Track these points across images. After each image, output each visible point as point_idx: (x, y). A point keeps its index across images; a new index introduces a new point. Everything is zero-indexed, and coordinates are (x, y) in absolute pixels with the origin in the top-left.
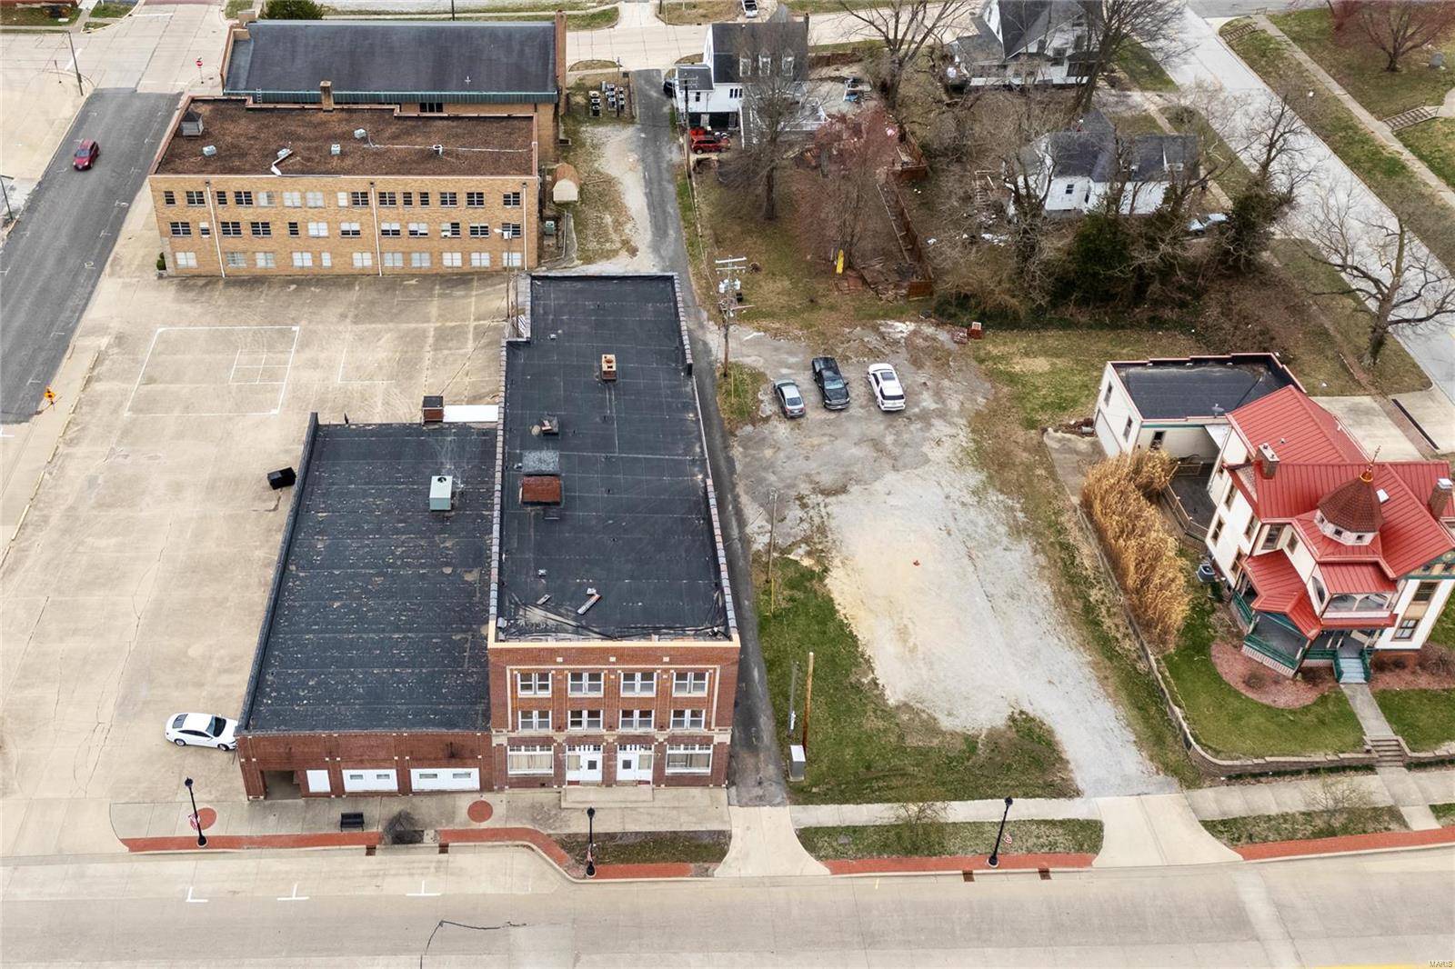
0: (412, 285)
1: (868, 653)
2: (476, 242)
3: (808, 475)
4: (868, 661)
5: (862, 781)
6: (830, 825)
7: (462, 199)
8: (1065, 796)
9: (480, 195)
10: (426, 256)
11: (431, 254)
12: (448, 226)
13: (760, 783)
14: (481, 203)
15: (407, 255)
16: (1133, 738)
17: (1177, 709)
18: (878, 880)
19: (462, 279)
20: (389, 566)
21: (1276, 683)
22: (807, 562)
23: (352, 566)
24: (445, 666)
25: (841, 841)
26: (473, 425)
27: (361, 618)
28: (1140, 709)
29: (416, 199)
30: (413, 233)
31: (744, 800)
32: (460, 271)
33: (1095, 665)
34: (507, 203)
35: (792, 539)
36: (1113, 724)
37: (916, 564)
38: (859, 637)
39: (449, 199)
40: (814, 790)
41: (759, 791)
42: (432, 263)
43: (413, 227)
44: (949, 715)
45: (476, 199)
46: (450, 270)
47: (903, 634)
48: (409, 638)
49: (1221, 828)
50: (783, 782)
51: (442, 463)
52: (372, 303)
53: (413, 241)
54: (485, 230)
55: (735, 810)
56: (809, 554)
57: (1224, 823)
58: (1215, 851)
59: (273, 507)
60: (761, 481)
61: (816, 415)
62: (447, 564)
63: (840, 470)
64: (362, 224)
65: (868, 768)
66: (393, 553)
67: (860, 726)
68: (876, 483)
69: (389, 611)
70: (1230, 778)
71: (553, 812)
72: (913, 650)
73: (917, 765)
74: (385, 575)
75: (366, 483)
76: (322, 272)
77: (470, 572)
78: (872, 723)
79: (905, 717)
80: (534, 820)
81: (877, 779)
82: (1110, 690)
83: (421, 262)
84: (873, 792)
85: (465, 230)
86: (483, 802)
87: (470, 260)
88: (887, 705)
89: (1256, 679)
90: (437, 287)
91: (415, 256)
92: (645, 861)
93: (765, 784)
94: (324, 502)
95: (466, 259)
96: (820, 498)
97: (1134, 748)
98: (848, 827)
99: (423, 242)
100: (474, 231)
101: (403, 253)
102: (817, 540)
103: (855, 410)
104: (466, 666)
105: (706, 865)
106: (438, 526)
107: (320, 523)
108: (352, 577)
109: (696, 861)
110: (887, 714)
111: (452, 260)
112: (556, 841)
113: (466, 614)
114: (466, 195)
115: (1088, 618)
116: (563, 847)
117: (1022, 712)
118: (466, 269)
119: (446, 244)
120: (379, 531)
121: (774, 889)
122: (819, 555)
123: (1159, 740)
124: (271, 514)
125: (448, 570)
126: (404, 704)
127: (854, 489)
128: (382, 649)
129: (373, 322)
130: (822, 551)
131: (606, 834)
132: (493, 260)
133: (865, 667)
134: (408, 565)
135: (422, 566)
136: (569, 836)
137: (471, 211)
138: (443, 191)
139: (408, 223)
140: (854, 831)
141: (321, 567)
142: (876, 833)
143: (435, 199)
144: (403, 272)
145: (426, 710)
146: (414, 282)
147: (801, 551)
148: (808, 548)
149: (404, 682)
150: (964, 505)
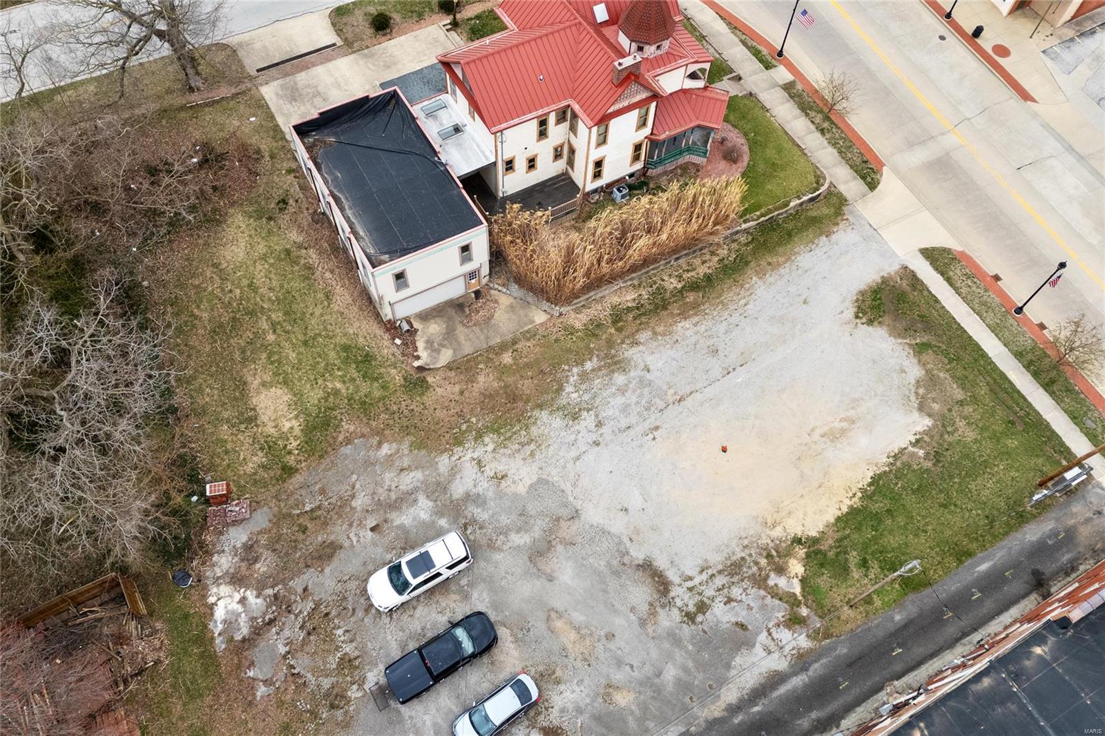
1: (885, 459)
3: (643, 623)
6: (1085, 439)
8: (915, 276)
22: (796, 567)
25: (1093, 425)
35: (769, 599)
37: (724, 450)
38: (872, 474)
47: (834, 436)
49: (869, 180)
56: (781, 570)
60: (683, 686)
63: (613, 583)
67: (976, 441)
68: (614, 530)
72: (850, 421)
79: (936, 407)
81: (1015, 413)
88: (935, 426)
96: (675, 591)
102: (755, 569)
110: (944, 424)
117: (857, 317)
122: (776, 558)
127: (638, 554)
130: (769, 556)
133: (905, 458)
142: (1062, 400)
147: (782, 582)
148: (772, 575)
150: (599, 424)
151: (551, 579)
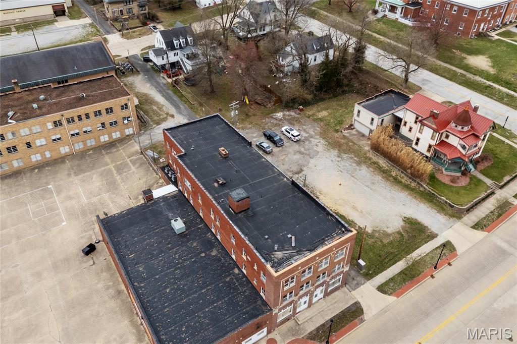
0: (91, 153)
1: (351, 219)
2: (113, 128)
3: (288, 170)
4: (352, 222)
5: (382, 262)
6: (384, 281)
7: (104, 112)
8: (435, 237)
9: (111, 108)
10: (93, 140)
11: (95, 139)
12: (100, 125)
13: (353, 279)
14: (112, 112)
15: (84, 142)
16: (436, 211)
17: (442, 198)
18: (411, 292)
19: (111, 145)
20: (178, 264)
21: (458, 179)
23: (161, 271)
24: (232, 293)
25: (391, 285)
26: (167, 195)
27: (183, 291)
28: (431, 202)
29: (84, 117)
30: (85, 132)
31: (353, 288)
32: (109, 142)
33: (409, 194)
34: (123, 109)
36: (428, 210)
37: (340, 185)
38: (344, 215)
39: (98, 113)
40: (370, 272)
41: (355, 282)
42: (96, 142)
43: (84, 129)
44: (388, 228)
45: (109, 111)
46: (104, 143)
47: (354, 208)
48: (209, 289)
49: (476, 227)
50: (359, 275)
51: (167, 215)
52: (79, 165)
53: (86, 135)
54: (116, 123)
55: (353, 292)
57: (476, 225)
58: (480, 235)
59: (92, 263)
61: (276, 150)
62: (201, 252)
63: (297, 164)
64: (61, 134)
65: (380, 256)
66: (175, 258)
67: (367, 244)
68: (309, 164)
69: (193, 282)
70: (467, 211)
71: (297, 328)
72: (362, 212)
73: (393, 248)
74: (179, 268)
75: (142, 235)
76: (46, 160)
77: (212, 251)
78: (371, 241)
79: (377, 234)
80: (293, 335)
81: (385, 259)
82: (419, 200)
83: (91, 143)
84: (387, 263)
85: (107, 125)
86: (270, 339)
87: (112, 136)
88: (369, 233)
89: (454, 180)
90: (103, 151)
91: (88, 141)
92: (341, 328)
93: (355, 278)
94: (128, 250)
95: (110, 137)
96: (297, 176)
97: (439, 214)
98: (389, 279)
99: (91, 135)
100: (111, 124)
101: (82, 141)
103: (286, 144)
104: (240, 289)
105: (360, 318)
106: (185, 239)
107: (134, 259)
108: (166, 275)
109: (356, 318)
110: (371, 236)
111: (104, 138)
112: (307, 339)
113: (224, 268)
114: (105, 110)
115: (396, 181)
116: (311, 339)
117: (405, 217)
118: (111, 140)
119: (101, 132)
120: (162, 252)
121: (386, 314)
123: (443, 209)
124: (93, 266)
125: (203, 255)
126: (229, 317)
127: (304, 169)
128: (202, 300)
129: (84, 173)
131: (321, 325)
132: (121, 134)
133: (353, 224)
134: (185, 260)
135: (191, 258)
136: (309, 334)
137: (108, 116)
138: (95, 111)
139: (82, 128)
140: (392, 280)
141: (148, 278)
142: (398, 276)
143: (92, 115)
144: (84, 149)
145: (240, 314)
146: (91, 152)
149: (222, 308)
150: (338, 161)
151: (294, 154)
